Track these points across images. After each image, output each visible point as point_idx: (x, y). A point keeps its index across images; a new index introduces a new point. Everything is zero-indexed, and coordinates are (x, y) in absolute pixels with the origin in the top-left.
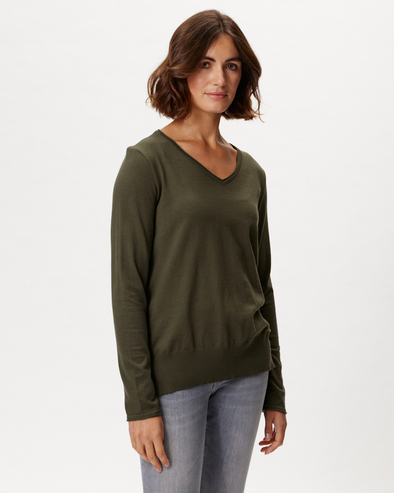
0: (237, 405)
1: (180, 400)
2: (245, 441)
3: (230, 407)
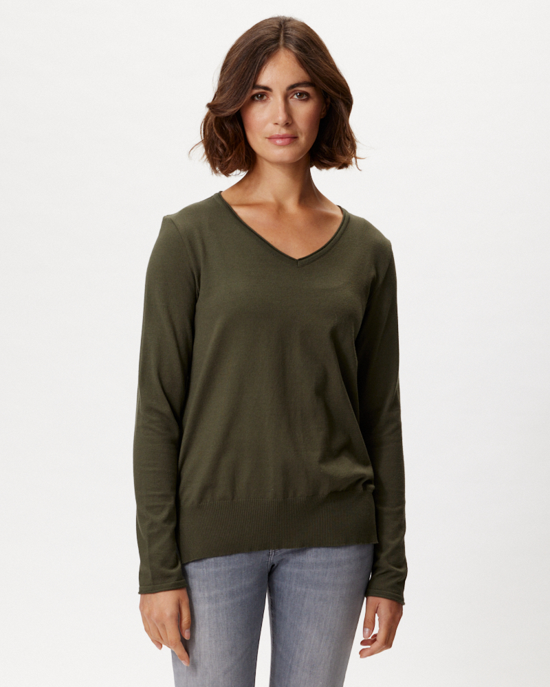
0: (307, 587)
1: (212, 570)
2: (321, 641)
3: (299, 589)
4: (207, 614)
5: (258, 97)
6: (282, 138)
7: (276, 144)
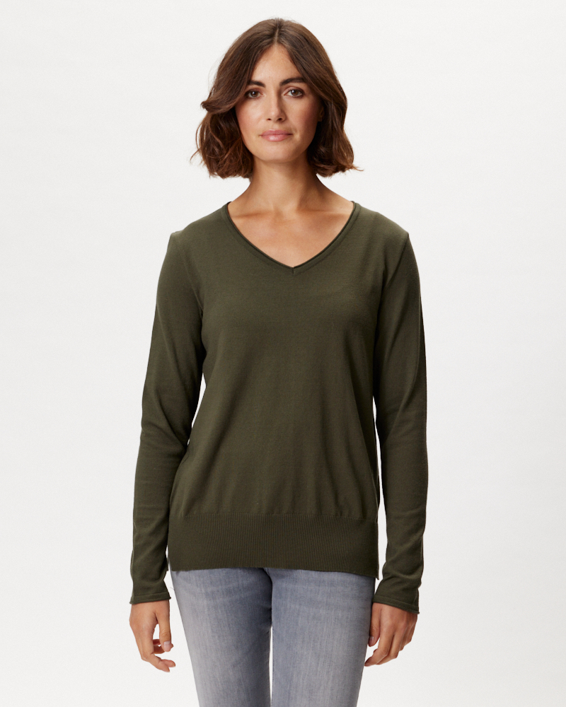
4: (206, 610)
5: (252, 95)
6: (275, 134)
7: (269, 141)
